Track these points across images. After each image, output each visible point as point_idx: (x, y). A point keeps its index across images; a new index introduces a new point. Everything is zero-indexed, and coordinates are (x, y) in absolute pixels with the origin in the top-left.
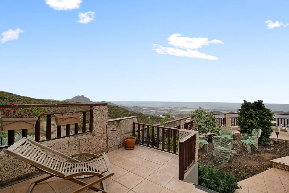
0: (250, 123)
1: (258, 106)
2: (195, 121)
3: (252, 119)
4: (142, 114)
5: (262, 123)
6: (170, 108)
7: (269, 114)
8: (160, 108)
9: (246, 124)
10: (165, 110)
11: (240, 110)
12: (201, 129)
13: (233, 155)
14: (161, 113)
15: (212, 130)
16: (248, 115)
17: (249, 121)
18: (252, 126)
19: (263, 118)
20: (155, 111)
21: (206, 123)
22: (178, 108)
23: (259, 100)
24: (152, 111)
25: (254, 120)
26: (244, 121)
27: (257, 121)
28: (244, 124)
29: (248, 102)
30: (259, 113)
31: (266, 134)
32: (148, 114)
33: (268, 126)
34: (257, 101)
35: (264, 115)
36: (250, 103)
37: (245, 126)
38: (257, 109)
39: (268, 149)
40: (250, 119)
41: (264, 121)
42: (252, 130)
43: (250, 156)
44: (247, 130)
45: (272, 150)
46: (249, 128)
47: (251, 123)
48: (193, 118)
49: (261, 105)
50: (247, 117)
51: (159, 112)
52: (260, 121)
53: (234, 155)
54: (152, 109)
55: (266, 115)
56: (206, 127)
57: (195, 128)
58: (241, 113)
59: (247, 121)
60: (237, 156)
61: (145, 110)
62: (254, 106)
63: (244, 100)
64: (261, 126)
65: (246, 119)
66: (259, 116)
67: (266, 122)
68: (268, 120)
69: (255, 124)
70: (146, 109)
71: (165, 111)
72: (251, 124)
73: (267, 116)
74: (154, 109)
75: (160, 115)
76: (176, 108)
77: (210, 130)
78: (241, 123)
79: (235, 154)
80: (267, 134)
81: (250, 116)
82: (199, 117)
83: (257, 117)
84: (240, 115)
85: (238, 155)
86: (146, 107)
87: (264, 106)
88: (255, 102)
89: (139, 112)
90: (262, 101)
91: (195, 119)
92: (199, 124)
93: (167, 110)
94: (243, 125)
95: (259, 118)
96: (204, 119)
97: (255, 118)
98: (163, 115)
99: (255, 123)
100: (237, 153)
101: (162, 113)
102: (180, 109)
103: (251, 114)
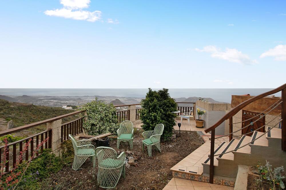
0: (153, 116)
1: (163, 96)
2: (87, 119)
3: (156, 112)
4: (35, 106)
5: (166, 115)
6: (78, 97)
7: (173, 105)
8: (64, 97)
9: (149, 118)
10: (71, 99)
11: (144, 101)
12: (95, 128)
13: (129, 165)
14: (65, 104)
15: (111, 128)
16: (151, 106)
17: (153, 115)
18: (155, 121)
19: (167, 110)
20: (56, 101)
21: (102, 119)
22: (88, 96)
23: (164, 89)
24: (52, 102)
25: (157, 113)
26: (147, 114)
27: (161, 114)
28: (147, 118)
29: (153, 90)
30: (163, 104)
31: (168, 129)
32: (45, 106)
33: (171, 119)
34: (162, 90)
35: (168, 106)
36: (155, 92)
37: (147, 121)
38: (162, 100)
39: (170, 146)
40: (153, 112)
41: (168, 113)
42: (155, 125)
43: (150, 162)
44: (150, 126)
45: (173, 147)
46: (152, 123)
47: (155, 116)
48: (83, 115)
49: (166, 94)
50: (150, 109)
51: (62, 102)
52: (164, 114)
53: (131, 165)
54: (51, 99)
55: (170, 105)
56: (103, 125)
57: (86, 129)
58: (145, 104)
59: (151, 114)
60: (134, 166)
61: (41, 100)
62: (159, 96)
63: (149, 89)
64: (164, 119)
65: (150, 112)
66: (164, 107)
67: (169, 114)
68: (171, 111)
69: (158, 118)
70: (43, 99)
71: (71, 101)
72: (155, 118)
73: (171, 107)
74: (55, 99)
75: (64, 106)
76: (85, 96)
77: (108, 128)
78: (144, 117)
79: (132, 163)
80: (170, 128)
81: (154, 108)
82: (94, 111)
83: (161, 109)
84: (144, 107)
85: (136, 164)
86: (42, 97)
87: (169, 95)
88: (160, 91)
89: (31, 103)
90: (167, 90)
91: (86, 115)
92: (92, 122)
93: (74, 100)
94: (146, 120)
95: (164, 110)
96: (100, 114)
97: (159, 109)
98: (68, 106)
99: (159, 116)
100: (135, 161)
101: (67, 103)
102: (91, 97)
103: (155, 106)
